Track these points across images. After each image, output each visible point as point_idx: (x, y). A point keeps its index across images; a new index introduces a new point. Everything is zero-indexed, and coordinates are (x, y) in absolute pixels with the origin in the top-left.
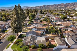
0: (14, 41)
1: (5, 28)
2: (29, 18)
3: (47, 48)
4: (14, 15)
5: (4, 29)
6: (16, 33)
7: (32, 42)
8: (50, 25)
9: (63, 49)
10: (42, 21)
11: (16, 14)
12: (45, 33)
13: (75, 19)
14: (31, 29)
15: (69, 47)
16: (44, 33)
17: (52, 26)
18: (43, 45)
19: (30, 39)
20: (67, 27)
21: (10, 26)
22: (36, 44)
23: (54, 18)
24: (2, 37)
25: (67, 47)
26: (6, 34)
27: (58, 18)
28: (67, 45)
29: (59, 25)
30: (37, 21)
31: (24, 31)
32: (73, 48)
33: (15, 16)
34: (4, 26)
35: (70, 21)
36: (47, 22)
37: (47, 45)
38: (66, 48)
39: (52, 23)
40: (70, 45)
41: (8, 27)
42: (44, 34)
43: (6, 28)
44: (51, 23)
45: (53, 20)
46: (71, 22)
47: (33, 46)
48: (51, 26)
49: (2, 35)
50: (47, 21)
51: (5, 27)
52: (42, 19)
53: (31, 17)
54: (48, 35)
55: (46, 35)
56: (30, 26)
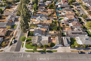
7: (39, 43)
8: (55, 16)
9: (59, 47)
10: (47, 8)
12: (49, 30)
14: (37, 25)
15: (64, 46)
18: (46, 46)
19: (37, 40)
21: (16, 18)
22: (41, 44)
24: (14, 34)
26: (16, 30)
27: (65, 2)
29: (63, 16)
31: (31, 27)
32: (66, 46)
36: (52, 10)
38: (61, 46)
39: (57, 12)
45: (59, 6)
49: (14, 32)
50: (53, 8)
53: (35, 4)
54: (51, 33)
55: (49, 32)
56: (35, 17)
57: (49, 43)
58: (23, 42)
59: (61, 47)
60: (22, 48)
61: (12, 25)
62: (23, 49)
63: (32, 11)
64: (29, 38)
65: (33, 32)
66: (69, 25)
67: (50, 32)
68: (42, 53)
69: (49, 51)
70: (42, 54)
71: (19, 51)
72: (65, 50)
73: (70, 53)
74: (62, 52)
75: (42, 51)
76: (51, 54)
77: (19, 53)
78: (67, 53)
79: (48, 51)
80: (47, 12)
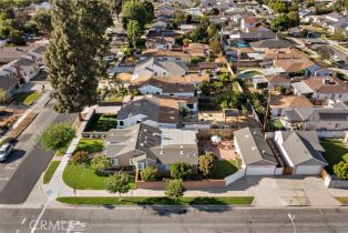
0: (72, 148)
1: (22, 81)
2: (125, 27)
3: (204, 178)
4: (59, 36)
5: (17, 87)
6: (73, 110)
8: (221, 65)
9: (264, 180)
10: (185, 40)
11: (66, 31)
12: (195, 105)
13: (332, 29)
14: (137, 87)
15: (287, 173)
16: (191, 106)
17: (226, 66)
18: (186, 168)
19: (133, 141)
20: (292, 75)
21: (41, 71)
22: (159, 162)
23: (239, 21)
24: (15, 126)
25: (280, 171)
26: (29, 111)
27: (257, 25)
28: (279, 166)
29: (257, 63)
30: (163, 42)
31: (107, 99)
32: (302, 177)
33: (64, 38)
34: (14, 70)
35: (311, 36)
36: (207, 46)
37: (205, 168)
38: (275, 176)
39: (227, 53)
40: (292, 165)
41: (35, 74)
42: (192, 113)
43: (27, 79)
44: (224, 54)
45: (232, 37)
46: (314, 47)
47: (147, 171)
48: (223, 69)
49: (17, 118)
50: (207, 43)
51: (19, 75)
52: (183, 27)
53: (133, 24)
54: (210, 118)
55: (200, 117)
56: (130, 69)
57: (201, 153)
58: (55, 159)
59: (274, 181)
60: (44, 186)
61: (19, 91)
62: (50, 192)
63: (119, 53)
64: (90, 142)
65: (115, 116)
66: (291, 94)
67: (205, 114)
68: (162, 213)
69: (206, 199)
70: (158, 217)
71: (23, 200)
72: (300, 194)
73: (337, 210)
74: (283, 204)
75: (159, 200)
76: (216, 215)
77: (17, 211)
78: (317, 211)
79: (196, 202)
80: (186, 52)
